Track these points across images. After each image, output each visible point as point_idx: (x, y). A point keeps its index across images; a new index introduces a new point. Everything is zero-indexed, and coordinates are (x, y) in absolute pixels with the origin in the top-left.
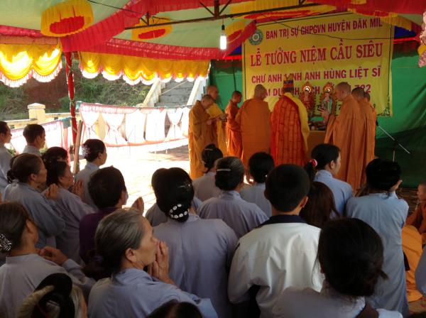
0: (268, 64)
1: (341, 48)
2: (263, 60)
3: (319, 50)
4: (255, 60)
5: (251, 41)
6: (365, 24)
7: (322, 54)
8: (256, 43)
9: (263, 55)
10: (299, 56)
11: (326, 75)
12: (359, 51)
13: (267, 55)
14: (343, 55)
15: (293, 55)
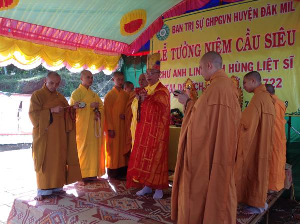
0: (173, 59)
1: (248, 38)
2: (169, 55)
3: (224, 42)
5: (159, 37)
7: (228, 45)
8: (163, 39)
9: (169, 50)
10: (203, 49)
11: (231, 68)
14: (250, 45)
15: (198, 49)
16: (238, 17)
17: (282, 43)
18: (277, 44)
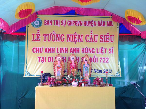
0: (45, 40)
1: (91, 36)
2: (42, 37)
4: (35, 37)
5: (33, 25)
7: (81, 37)
8: (37, 27)
9: (41, 34)
10: (66, 37)
12: (102, 38)
13: (45, 35)
14: (93, 39)
15: (62, 37)
16: (86, 23)
17: (108, 40)
18: (106, 40)
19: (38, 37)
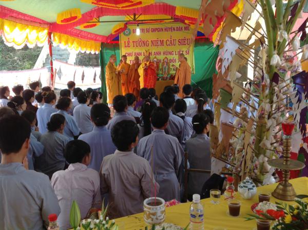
0: (134, 46)
1: (171, 41)
2: (131, 44)
3: (160, 41)
4: (127, 44)
5: (125, 34)
6: (182, 29)
7: (162, 42)
8: (127, 35)
9: (131, 41)
10: (150, 43)
11: (164, 53)
12: (180, 42)
13: (134, 42)
14: (172, 43)
15: (147, 43)
16: (166, 30)
17: (185, 44)
19: (128, 44)
